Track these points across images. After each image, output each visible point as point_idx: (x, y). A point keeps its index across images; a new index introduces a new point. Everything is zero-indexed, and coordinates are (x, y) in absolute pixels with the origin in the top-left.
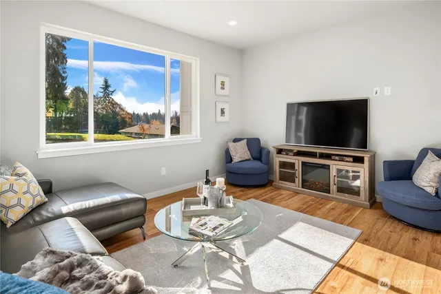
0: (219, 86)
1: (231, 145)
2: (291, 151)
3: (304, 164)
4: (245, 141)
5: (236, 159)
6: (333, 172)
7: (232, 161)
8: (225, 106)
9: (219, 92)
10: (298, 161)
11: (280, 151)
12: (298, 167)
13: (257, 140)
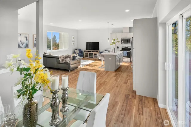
1: (75, 50)
4: (78, 50)
5: (77, 53)
6: (94, 54)
8: (74, 42)
9: (73, 39)
10: (88, 53)
11: (85, 51)
12: (88, 54)
13: (81, 49)
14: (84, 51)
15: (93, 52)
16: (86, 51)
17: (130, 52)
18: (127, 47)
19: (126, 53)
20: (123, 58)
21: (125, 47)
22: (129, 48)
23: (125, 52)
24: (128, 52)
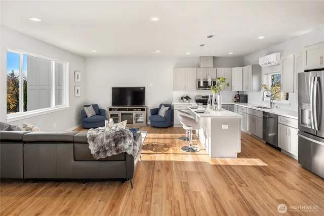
0: (76, 77)
1: (86, 109)
2: (116, 109)
3: (122, 114)
4: (91, 106)
5: (89, 115)
6: (134, 115)
7: (87, 117)
8: (79, 88)
9: (76, 80)
10: (119, 113)
11: (110, 110)
12: (120, 115)
13: (97, 105)
14: (107, 110)
15: (132, 110)
16: (114, 110)
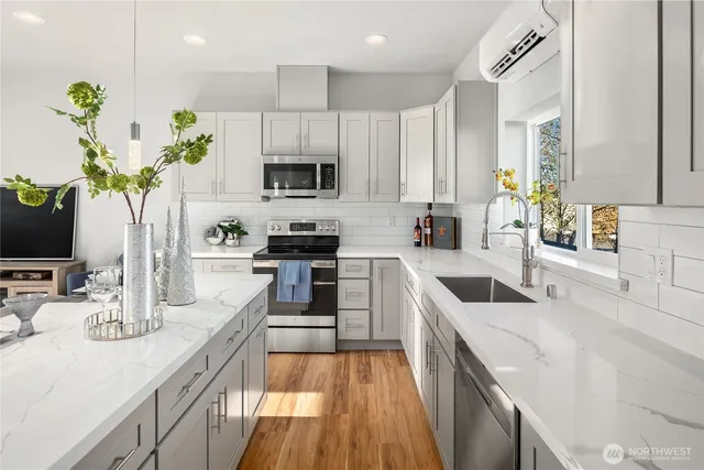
17: (328, 264)
18: (312, 226)
19: (301, 279)
20: (274, 320)
21: (293, 226)
22: (320, 231)
23: (292, 270)
24: (315, 264)
